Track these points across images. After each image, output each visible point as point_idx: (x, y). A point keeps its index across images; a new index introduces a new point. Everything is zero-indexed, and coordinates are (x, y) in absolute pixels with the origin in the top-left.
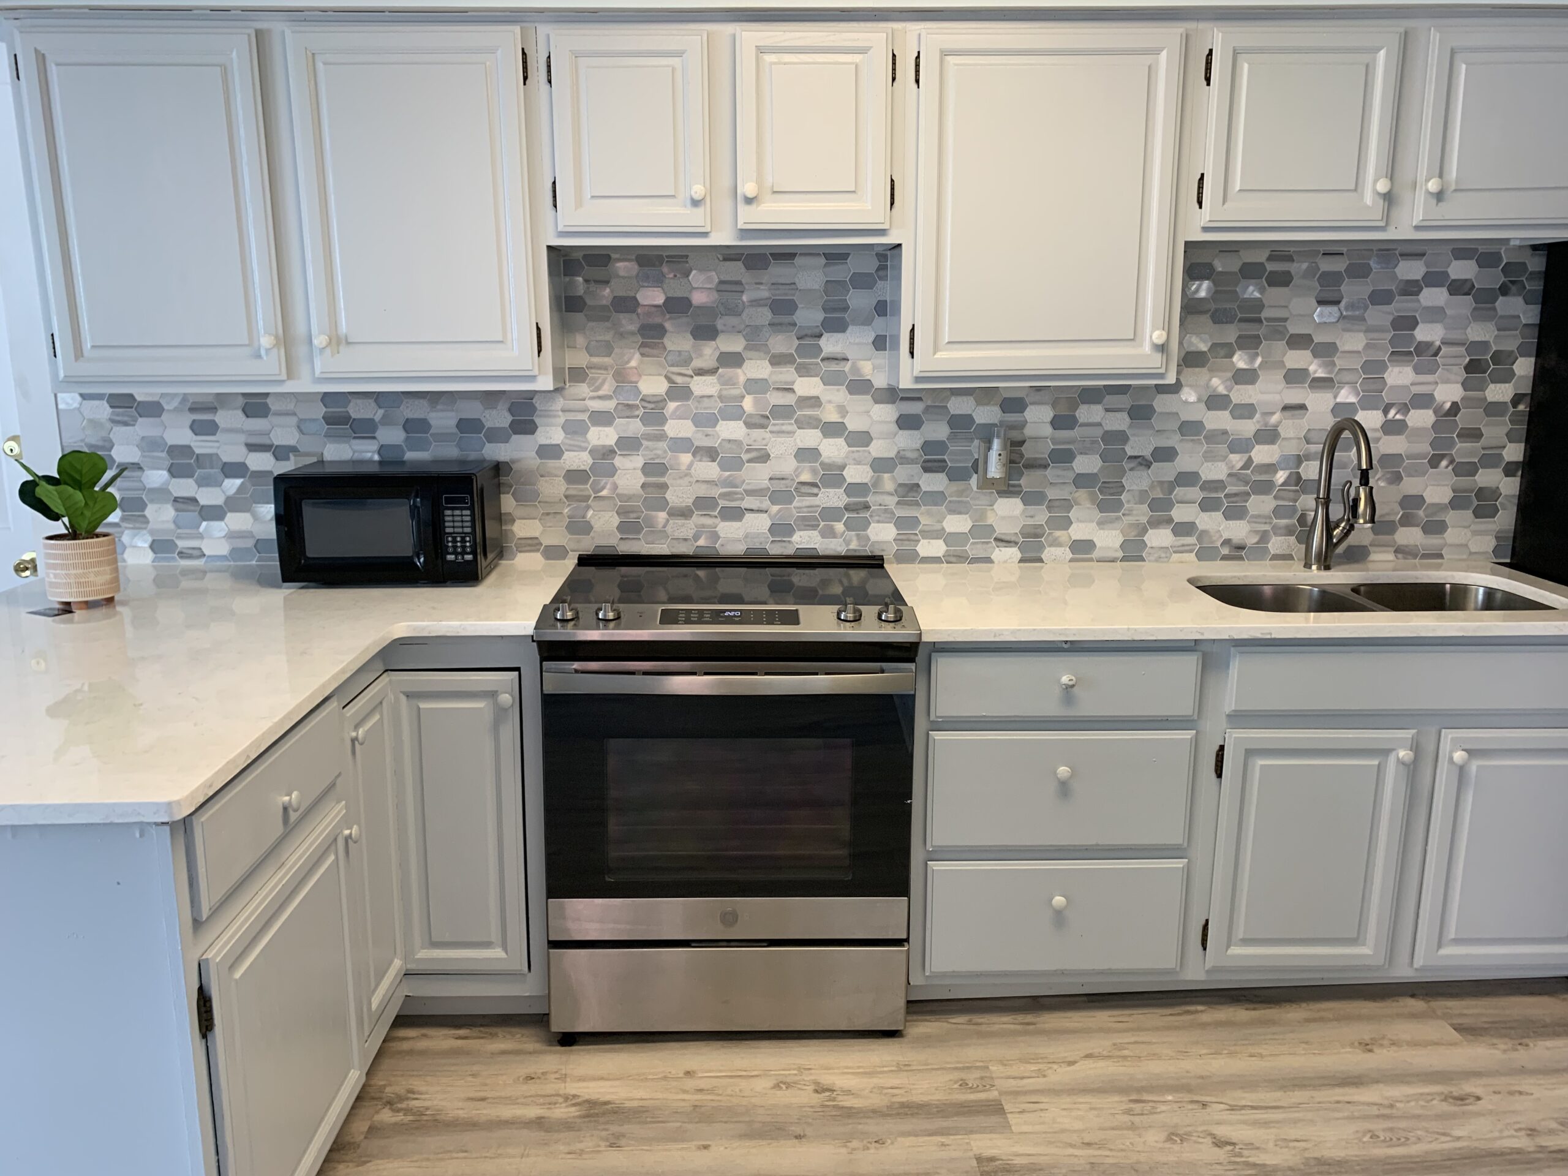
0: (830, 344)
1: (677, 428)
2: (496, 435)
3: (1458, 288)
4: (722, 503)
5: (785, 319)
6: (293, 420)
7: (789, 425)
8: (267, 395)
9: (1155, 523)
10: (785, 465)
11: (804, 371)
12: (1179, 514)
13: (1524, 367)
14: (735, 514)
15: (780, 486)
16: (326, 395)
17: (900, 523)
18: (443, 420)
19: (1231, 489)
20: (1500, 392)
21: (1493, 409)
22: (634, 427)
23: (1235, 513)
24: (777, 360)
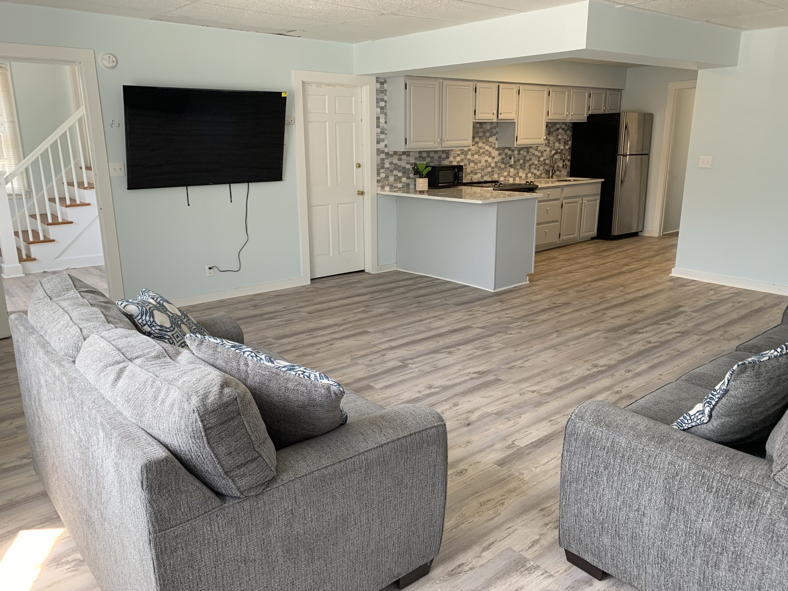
0: (491, 139)
1: (469, 157)
2: (444, 159)
3: (563, 129)
4: (474, 172)
5: (485, 135)
6: (414, 157)
7: (484, 155)
8: (410, 152)
9: (529, 172)
10: (484, 164)
11: (487, 145)
12: (532, 170)
13: (570, 143)
14: (476, 174)
15: (483, 168)
16: (419, 151)
17: (499, 174)
18: (436, 157)
19: (538, 165)
20: (567, 147)
21: (567, 150)
22: (463, 157)
23: (538, 170)
24: (483, 143)
